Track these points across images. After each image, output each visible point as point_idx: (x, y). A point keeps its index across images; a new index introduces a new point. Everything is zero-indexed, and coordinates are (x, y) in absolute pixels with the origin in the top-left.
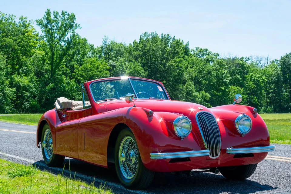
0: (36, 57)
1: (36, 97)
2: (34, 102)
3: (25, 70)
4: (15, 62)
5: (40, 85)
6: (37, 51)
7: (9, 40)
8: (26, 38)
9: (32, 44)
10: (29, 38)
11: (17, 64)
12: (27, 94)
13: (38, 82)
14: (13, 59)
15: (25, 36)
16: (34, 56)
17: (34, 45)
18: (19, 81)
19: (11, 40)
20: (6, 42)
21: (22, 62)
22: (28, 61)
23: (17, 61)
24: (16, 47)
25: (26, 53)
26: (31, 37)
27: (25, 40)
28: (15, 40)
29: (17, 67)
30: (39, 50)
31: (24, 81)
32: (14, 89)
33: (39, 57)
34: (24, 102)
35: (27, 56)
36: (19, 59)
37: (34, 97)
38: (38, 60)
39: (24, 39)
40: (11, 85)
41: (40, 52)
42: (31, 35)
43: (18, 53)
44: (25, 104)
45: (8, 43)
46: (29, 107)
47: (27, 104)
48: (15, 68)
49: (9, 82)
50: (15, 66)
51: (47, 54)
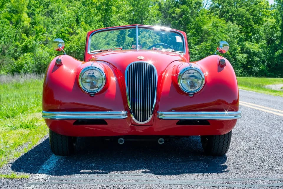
0: (267, 25)
1: (265, 62)
2: (262, 66)
3: (257, 38)
4: (249, 30)
5: (269, 51)
6: (269, 20)
7: (242, 10)
8: (259, 8)
9: (264, 12)
10: (261, 7)
11: (250, 32)
12: (257, 59)
13: (268, 48)
14: (247, 27)
15: (258, 6)
16: (265, 24)
17: (266, 14)
18: (249, 47)
19: (244, 9)
20: (239, 12)
21: (255, 30)
22: (261, 29)
23: (251, 29)
24: (248, 16)
25: (258, 21)
26: (263, 6)
27: (258, 10)
28: (248, 10)
29: (250, 35)
30: (271, 19)
31: (255, 47)
32: (245, 55)
33: (270, 25)
34: (254, 67)
35: (260, 24)
36: (252, 27)
37: (263, 62)
38: (269, 28)
39: (256, 8)
40: (243, 51)
41: (271, 20)
42: (263, 5)
43: (250, 22)
44: (254, 69)
45: (241, 13)
46: (258, 71)
47: (256, 69)
48: (249, 36)
49: (241, 48)
50: (249, 34)
51: (278, 22)
